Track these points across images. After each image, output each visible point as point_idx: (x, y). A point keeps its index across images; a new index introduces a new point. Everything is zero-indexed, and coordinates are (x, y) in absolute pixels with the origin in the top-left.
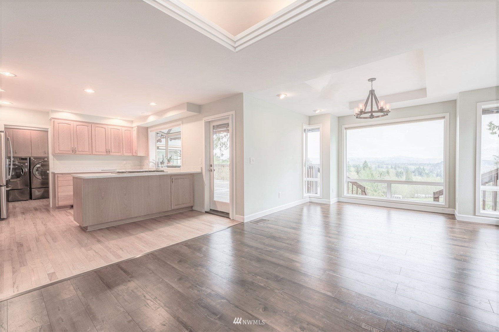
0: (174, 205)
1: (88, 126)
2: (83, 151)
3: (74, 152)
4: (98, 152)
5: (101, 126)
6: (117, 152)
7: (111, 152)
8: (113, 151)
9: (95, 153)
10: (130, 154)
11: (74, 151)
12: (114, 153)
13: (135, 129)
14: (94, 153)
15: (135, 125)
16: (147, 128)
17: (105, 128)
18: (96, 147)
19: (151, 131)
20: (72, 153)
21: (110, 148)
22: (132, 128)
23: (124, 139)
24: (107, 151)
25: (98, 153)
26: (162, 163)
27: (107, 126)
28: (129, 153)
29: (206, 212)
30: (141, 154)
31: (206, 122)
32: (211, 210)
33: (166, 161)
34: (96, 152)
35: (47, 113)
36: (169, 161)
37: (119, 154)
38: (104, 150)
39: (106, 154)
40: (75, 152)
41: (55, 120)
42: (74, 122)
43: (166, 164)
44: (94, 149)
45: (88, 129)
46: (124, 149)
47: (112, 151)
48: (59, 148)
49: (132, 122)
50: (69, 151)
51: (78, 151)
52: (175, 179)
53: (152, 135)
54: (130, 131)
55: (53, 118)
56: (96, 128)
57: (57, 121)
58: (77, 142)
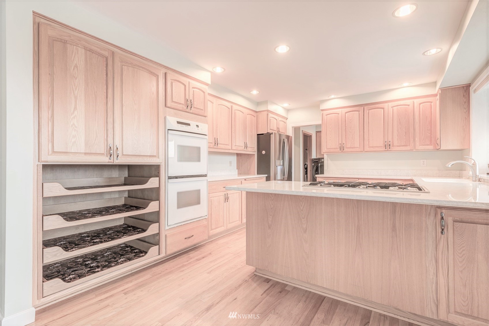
1: (359, 111)
2: (352, 148)
3: (341, 150)
4: (372, 147)
5: (377, 106)
6: (403, 146)
7: (393, 146)
8: (396, 143)
9: (368, 149)
10: (431, 147)
11: (342, 148)
12: (398, 146)
13: (437, 96)
16: (467, 87)
17: (383, 108)
18: (369, 139)
19: (476, 90)
20: (340, 151)
21: (390, 139)
23: (417, 120)
24: (386, 145)
25: (372, 149)
27: (387, 104)
28: (428, 145)
30: (449, 144)
34: (369, 147)
35: (318, 106)
37: (408, 148)
38: (381, 143)
39: (384, 149)
40: (343, 149)
41: (324, 112)
42: (343, 109)
44: (366, 142)
45: (359, 114)
46: (416, 139)
47: (395, 145)
48: (326, 145)
49: (434, 84)
50: (337, 148)
51: (347, 148)
52: (455, 221)
54: (430, 103)
55: (322, 110)
56: (370, 111)
57: (325, 113)
58: (346, 135)
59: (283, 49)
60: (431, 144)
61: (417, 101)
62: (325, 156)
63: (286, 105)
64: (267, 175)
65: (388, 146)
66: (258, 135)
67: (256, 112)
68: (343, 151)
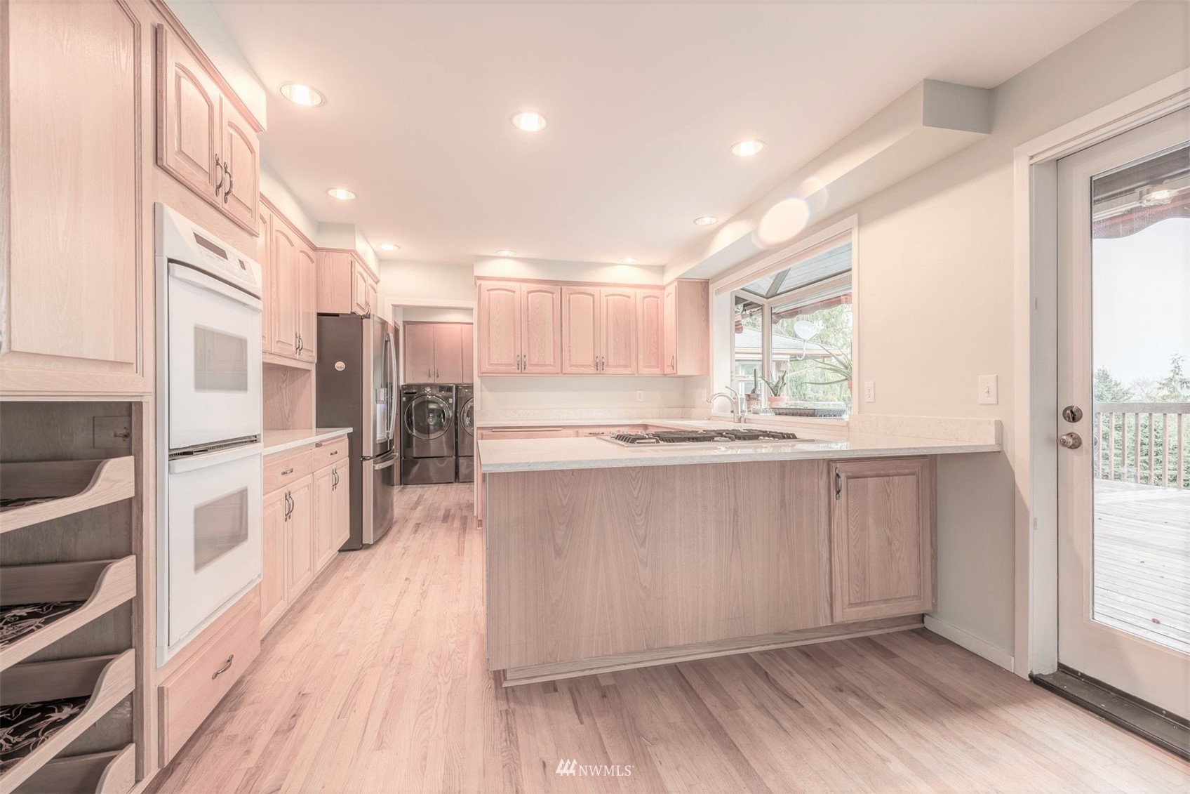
0: (846, 602)
1: (553, 293)
2: (541, 365)
3: (520, 368)
4: (576, 366)
5: (583, 289)
6: (621, 366)
7: (608, 365)
8: (612, 361)
9: (569, 370)
10: (657, 371)
11: (521, 365)
12: (615, 367)
13: (671, 289)
14: (567, 369)
15: (671, 276)
16: (705, 284)
17: (593, 296)
18: (570, 351)
19: (718, 292)
20: (517, 371)
21: (603, 354)
22: (663, 288)
23: (640, 325)
24: (597, 363)
25: (575, 370)
26: (751, 397)
27: (597, 289)
28: (653, 367)
29: (1036, 680)
30: (687, 367)
31: (1037, 167)
32: (1063, 668)
33: (764, 391)
34: (571, 366)
35: (471, 267)
36: (775, 391)
37: (628, 371)
38: (590, 361)
39: (593, 370)
40: (523, 366)
41: (483, 282)
42: (523, 285)
43: (763, 403)
44: (566, 356)
45: (553, 300)
46: (640, 356)
47: (610, 363)
48: (489, 357)
49: (662, 269)
50: (511, 365)
51: (531, 365)
52: (848, 478)
53: (721, 303)
54: (656, 299)
55: (479, 278)
56: (572, 296)
57: (486, 284)
58: (529, 338)
59: (530, 122)
60: (656, 366)
61: (640, 293)
62: (477, 382)
63: (388, 247)
64: (350, 430)
65: (600, 365)
66: (319, 315)
67: (315, 249)
68: (524, 371)
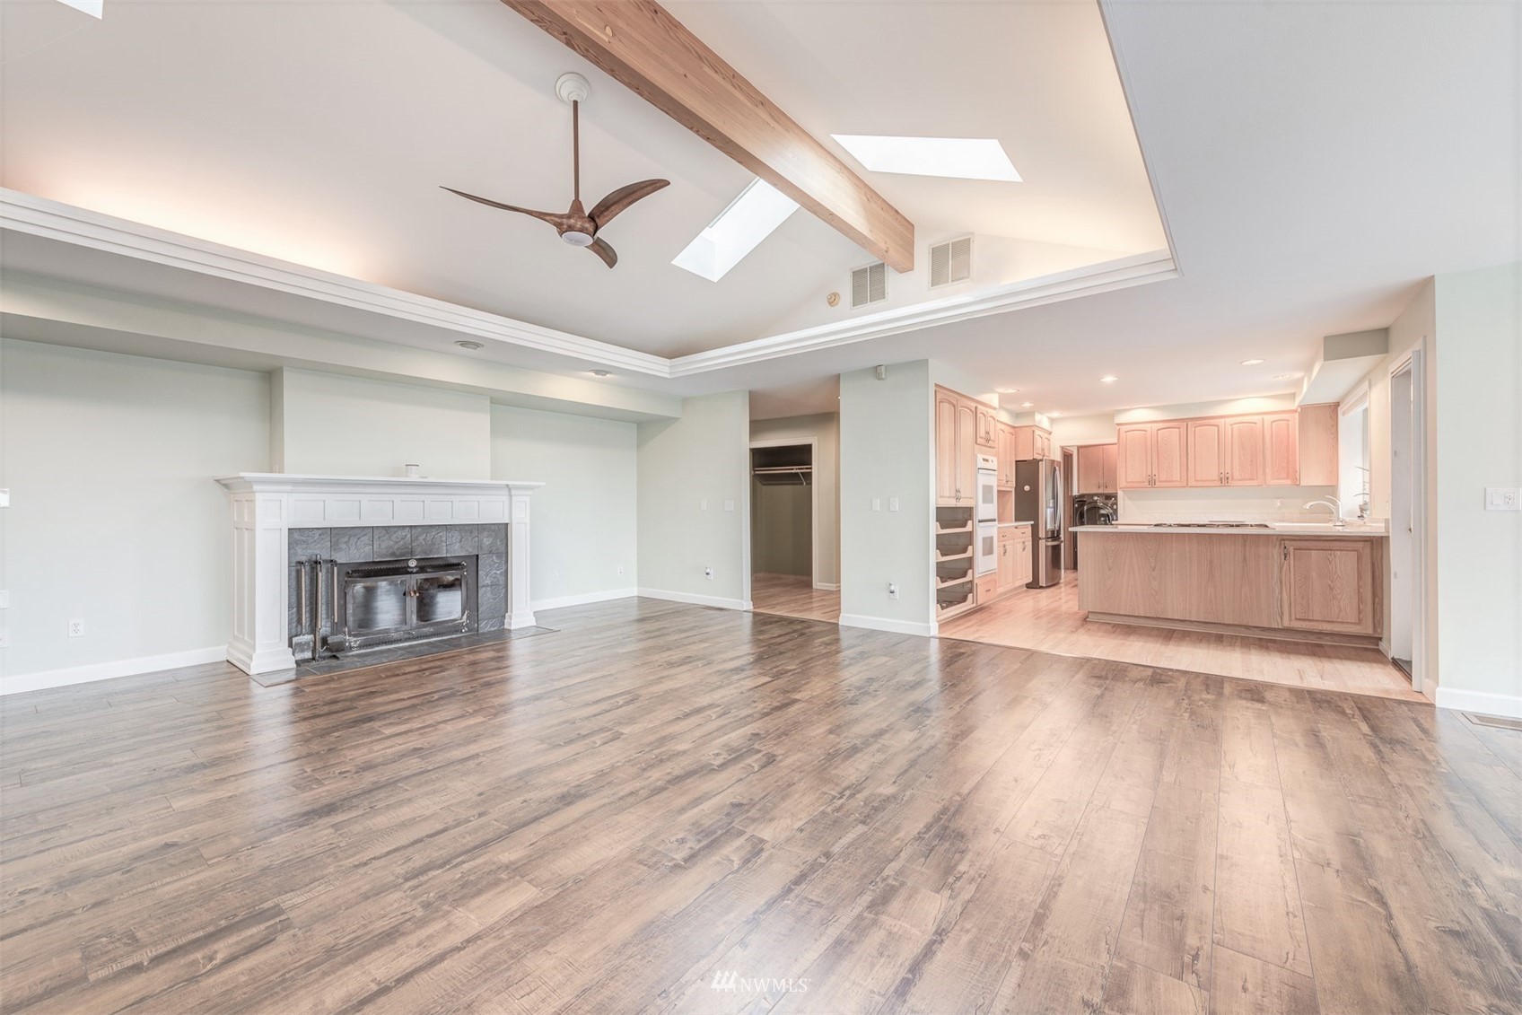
0: (1293, 618)
2: (1169, 481)
3: (1150, 484)
4: (1201, 481)
5: (1207, 422)
6: (1249, 479)
7: (1232, 479)
8: (1237, 475)
9: (1194, 484)
10: (1287, 482)
11: (1152, 482)
12: (1239, 480)
13: (1295, 415)
14: (1192, 483)
16: (1333, 406)
17: (1218, 426)
18: (1195, 469)
20: (1149, 486)
21: (1228, 470)
22: (1288, 412)
23: (1268, 444)
24: (1221, 478)
25: (1200, 484)
27: (1223, 420)
28: (1283, 479)
30: (1311, 479)
31: (1394, 379)
34: (1196, 481)
35: (1111, 416)
37: (1255, 483)
38: (1215, 476)
39: (1219, 484)
41: (1122, 427)
42: (1153, 425)
44: (1191, 474)
45: (1180, 434)
46: (1267, 470)
47: (1235, 477)
48: (1126, 477)
49: (1286, 397)
50: (1144, 482)
51: (1159, 481)
52: (1295, 549)
54: (1286, 422)
55: (1118, 424)
56: (1197, 429)
57: (1123, 428)
58: (1158, 463)
59: (1109, 379)
60: (1288, 478)
61: (1268, 418)
62: (1120, 494)
63: (1055, 414)
64: (1032, 522)
65: (1224, 480)
66: (1016, 461)
67: (1014, 427)
68: (1154, 486)
